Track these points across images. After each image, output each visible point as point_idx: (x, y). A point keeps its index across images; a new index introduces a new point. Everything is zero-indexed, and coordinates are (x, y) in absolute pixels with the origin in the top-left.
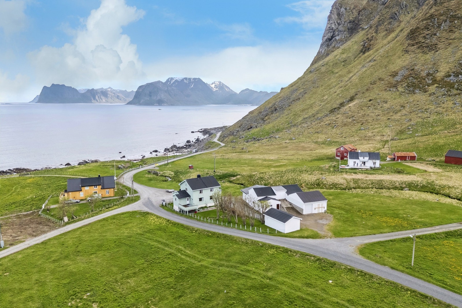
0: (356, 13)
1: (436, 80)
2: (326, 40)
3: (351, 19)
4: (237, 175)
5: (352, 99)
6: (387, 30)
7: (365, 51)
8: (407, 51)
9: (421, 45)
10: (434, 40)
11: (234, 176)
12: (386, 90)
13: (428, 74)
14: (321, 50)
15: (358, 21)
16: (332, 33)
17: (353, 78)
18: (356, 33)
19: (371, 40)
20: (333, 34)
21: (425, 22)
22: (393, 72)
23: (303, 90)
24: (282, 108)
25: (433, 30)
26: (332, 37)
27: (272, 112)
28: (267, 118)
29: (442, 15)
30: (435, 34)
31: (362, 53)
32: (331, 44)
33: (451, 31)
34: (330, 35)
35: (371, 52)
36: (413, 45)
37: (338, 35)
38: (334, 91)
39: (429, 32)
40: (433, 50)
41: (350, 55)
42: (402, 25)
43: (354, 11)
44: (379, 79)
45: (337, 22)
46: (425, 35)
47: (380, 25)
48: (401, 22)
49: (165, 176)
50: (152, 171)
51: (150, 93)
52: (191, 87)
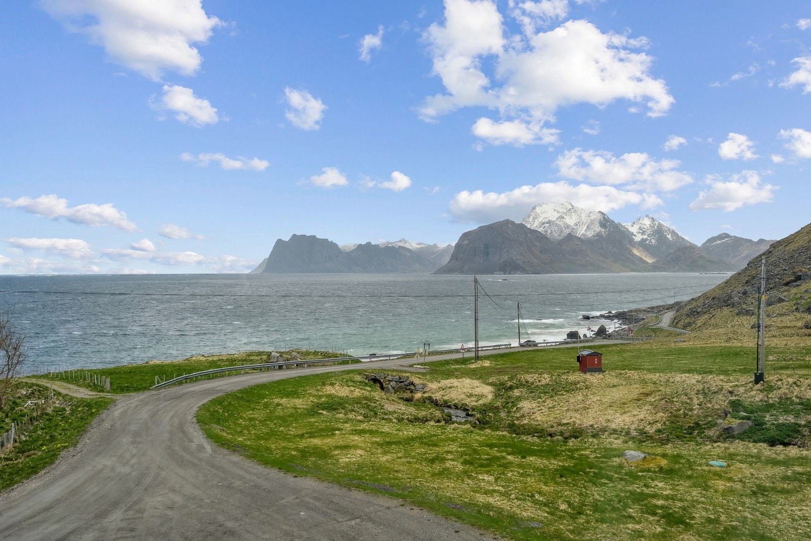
49: (446, 402)
50: (390, 378)
51: (486, 247)
52: (581, 232)
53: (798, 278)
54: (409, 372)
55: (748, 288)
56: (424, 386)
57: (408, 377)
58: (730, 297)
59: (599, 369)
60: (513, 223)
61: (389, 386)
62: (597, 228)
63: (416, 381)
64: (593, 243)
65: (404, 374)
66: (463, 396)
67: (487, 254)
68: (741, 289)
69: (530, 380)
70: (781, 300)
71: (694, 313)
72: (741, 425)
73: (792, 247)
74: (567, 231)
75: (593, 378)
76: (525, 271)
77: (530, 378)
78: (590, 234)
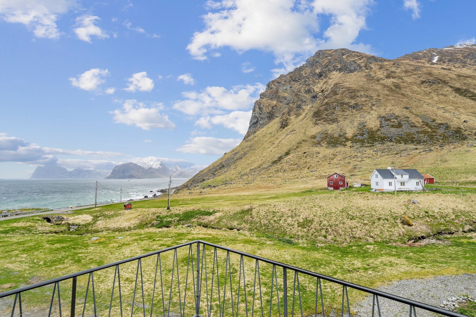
0: (270, 109)
1: (348, 139)
2: (253, 124)
3: (268, 111)
4: (214, 212)
5: (287, 154)
6: (296, 114)
7: (284, 127)
8: (316, 124)
9: (326, 120)
10: (334, 116)
11: (209, 214)
12: (313, 146)
13: (340, 136)
14: (250, 130)
15: (273, 113)
16: (256, 120)
17: (282, 141)
18: (272, 119)
19: (286, 120)
20: (258, 120)
21: (323, 107)
22: (312, 136)
23: (243, 152)
24: (229, 165)
25: (331, 111)
26: (257, 122)
27: (220, 168)
28: (216, 172)
29: (334, 103)
30: (334, 113)
31: (282, 128)
32: (256, 126)
33: (343, 111)
34: (255, 120)
35: (289, 127)
36: (320, 120)
37: (261, 120)
38: (270, 150)
39: (329, 112)
40: (336, 122)
41: (274, 130)
42: (306, 111)
43: (269, 107)
44: (303, 141)
45: (259, 113)
46: (326, 113)
47: (291, 111)
48: (304, 110)
49: (73, 224)
50: (54, 217)
51: (124, 170)
52: (154, 167)
53: (204, 180)
54: (62, 214)
55: (192, 183)
56: (68, 218)
57: (62, 216)
58: (188, 185)
59: (131, 208)
60: (133, 163)
61: (53, 220)
62: (159, 166)
63: (65, 217)
64: (158, 170)
65: (60, 215)
66: (81, 221)
67: (124, 173)
68: (191, 183)
69: (107, 213)
70: (198, 186)
71: (179, 190)
72: (157, 222)
73: (204, 172)
74: (150, 166)
75: (127, 211)
76: (136, 178)
77: (106, 213)
78: (157, 167)
